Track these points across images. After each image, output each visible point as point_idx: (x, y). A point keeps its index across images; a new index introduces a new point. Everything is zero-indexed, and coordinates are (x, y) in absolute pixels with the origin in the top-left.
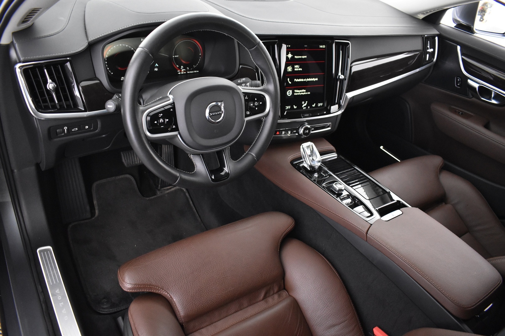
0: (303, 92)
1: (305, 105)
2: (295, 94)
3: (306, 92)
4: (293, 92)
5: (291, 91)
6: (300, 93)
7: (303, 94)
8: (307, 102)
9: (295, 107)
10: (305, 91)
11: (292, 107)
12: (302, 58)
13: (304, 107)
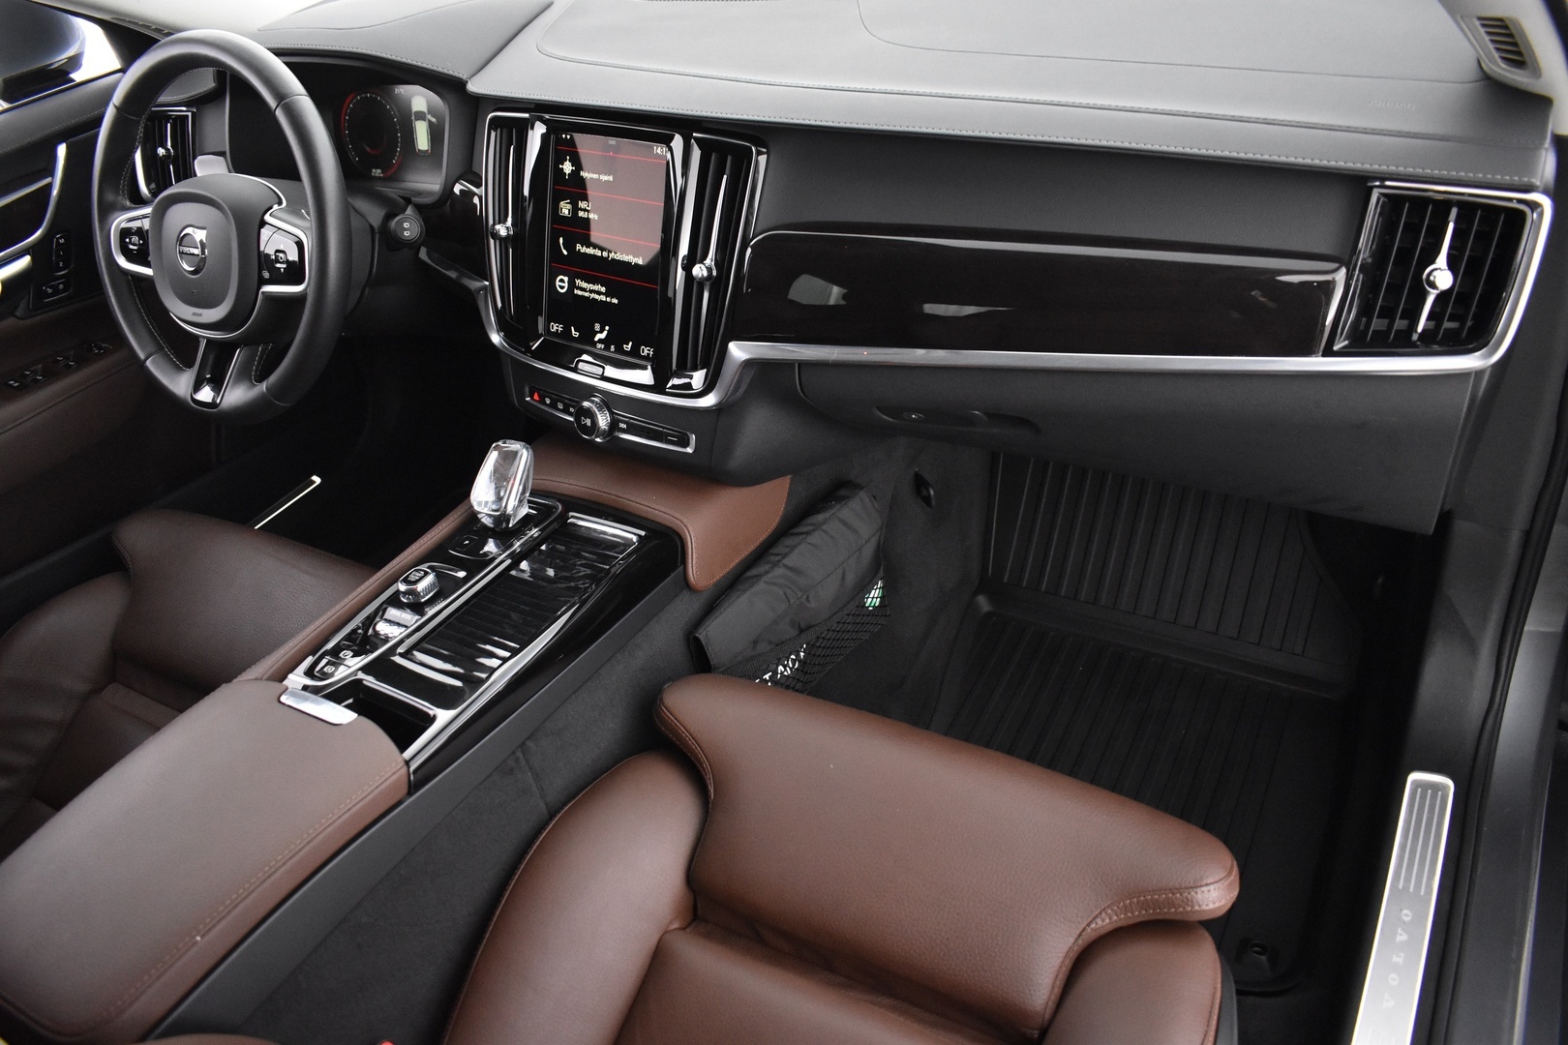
0: (599, 293)
1: (602, 336)
2: (576, 292)
3: (606, 294)
4: (572, 285)
5: (566, 279)
6: (591, 291)
7: (597, 297)
8: (607, 328)
9: (575, 334)
10: (603, 289)
11: (567, 331)
12: (599, 180)
13: (600, 341)
